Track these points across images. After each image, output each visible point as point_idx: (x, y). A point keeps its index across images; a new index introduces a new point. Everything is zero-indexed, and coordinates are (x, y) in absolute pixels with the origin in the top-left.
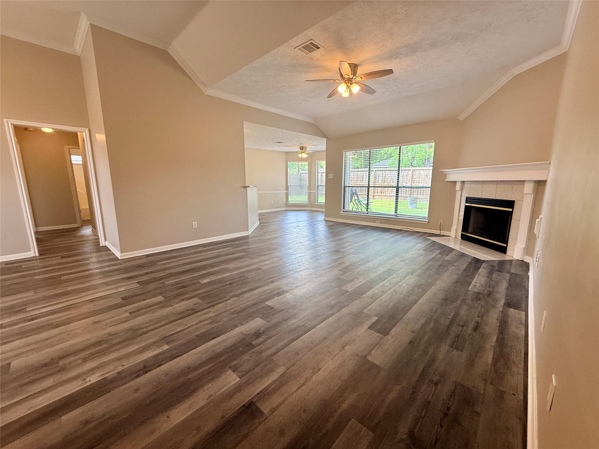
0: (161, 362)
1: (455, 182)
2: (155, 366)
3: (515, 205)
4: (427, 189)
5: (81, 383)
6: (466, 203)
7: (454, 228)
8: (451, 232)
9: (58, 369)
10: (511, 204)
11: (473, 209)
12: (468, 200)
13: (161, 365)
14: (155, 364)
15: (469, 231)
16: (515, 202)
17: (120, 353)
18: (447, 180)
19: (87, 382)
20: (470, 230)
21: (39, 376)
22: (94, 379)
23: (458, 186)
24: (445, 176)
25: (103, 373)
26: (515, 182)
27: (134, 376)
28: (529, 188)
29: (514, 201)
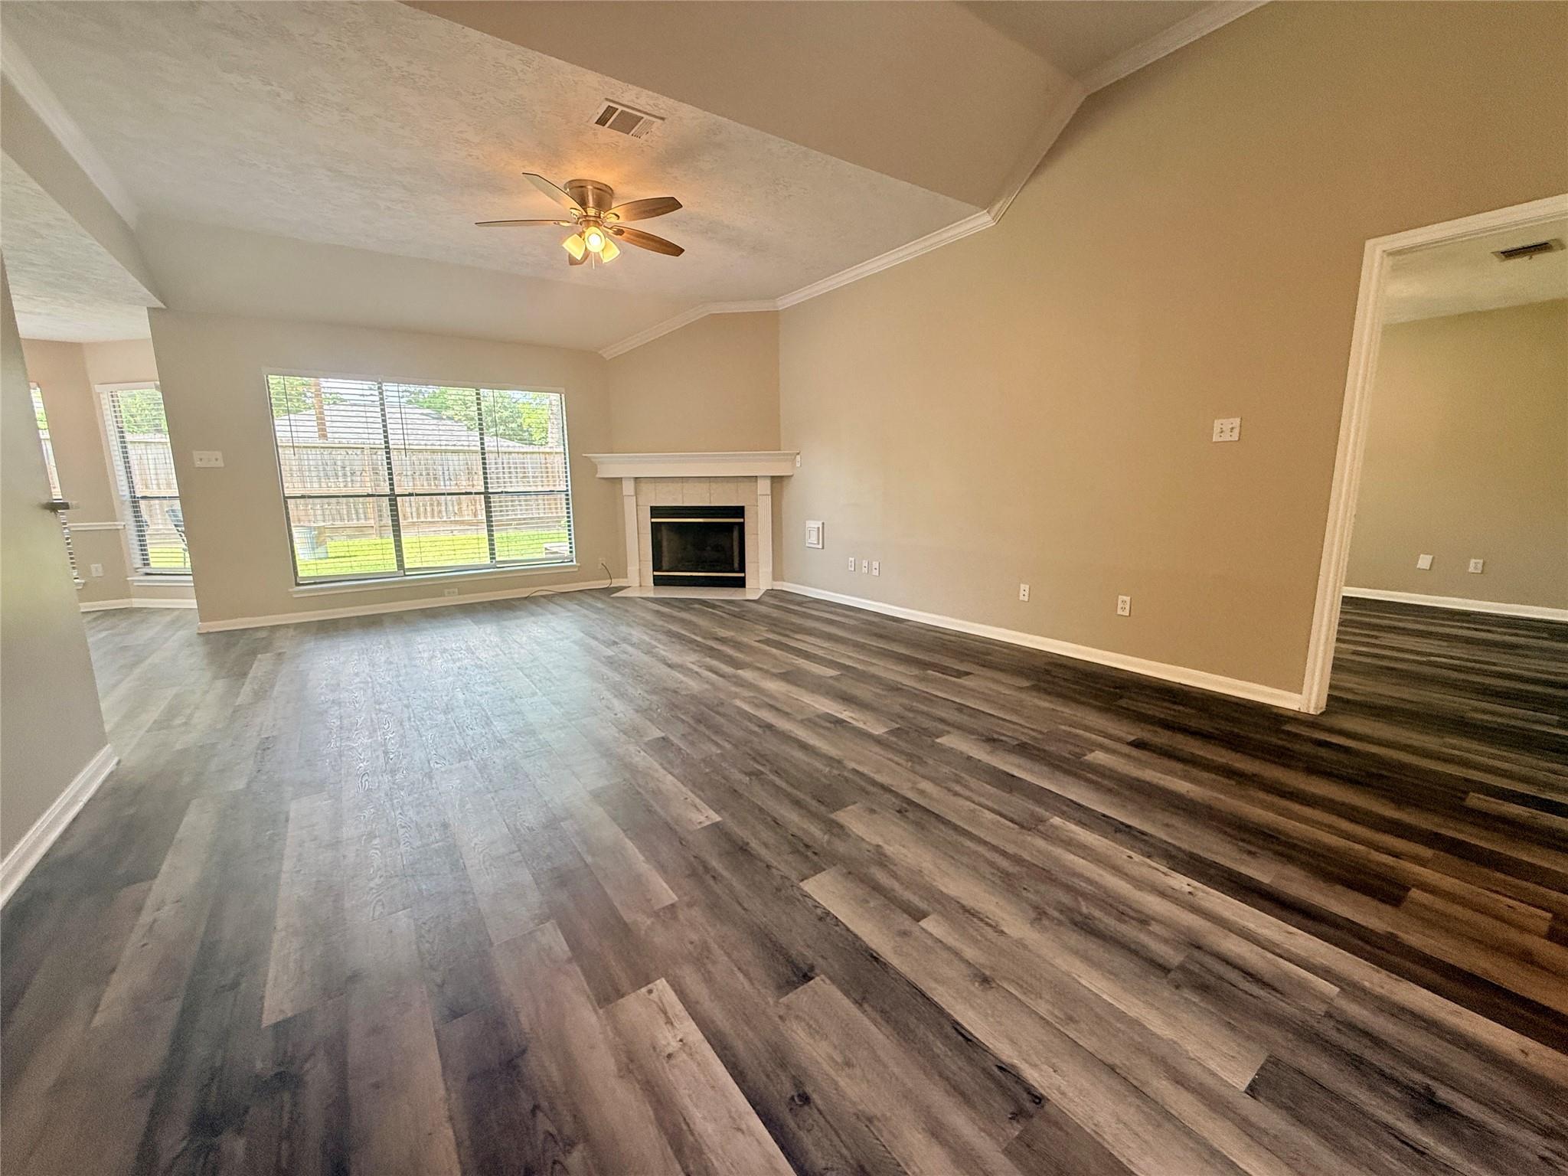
0: (1100, 819)
1: (617, 481)
2: (1111, 821)
3: (746, 513)
4: (559, 496)
5: (1201, 894)
6: (652, 518)
7: (633, 569)
8: (626, 577)
9: (1196, 954)
10: (739, 511)
11: (663, 528)
12: (656, 511)
13: (1104, 815)
14: (1107, 823)
15: (664, 568)
16: (746, 509)
17: (1101, 875)
18: (598, 476)
19: (1195, 888)
20: (665, 565)
21: (1233, 976)
22: (1181, 882)
23: (628, 488)
24: (594, 468)
25: (1163, 876)
26: (740, 479)
27: (1145, 837)
28: (764, 487)
29: (743, 507)
